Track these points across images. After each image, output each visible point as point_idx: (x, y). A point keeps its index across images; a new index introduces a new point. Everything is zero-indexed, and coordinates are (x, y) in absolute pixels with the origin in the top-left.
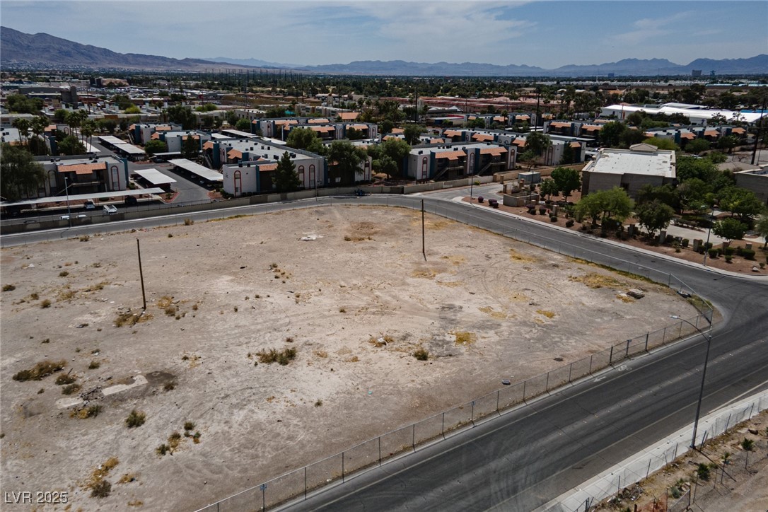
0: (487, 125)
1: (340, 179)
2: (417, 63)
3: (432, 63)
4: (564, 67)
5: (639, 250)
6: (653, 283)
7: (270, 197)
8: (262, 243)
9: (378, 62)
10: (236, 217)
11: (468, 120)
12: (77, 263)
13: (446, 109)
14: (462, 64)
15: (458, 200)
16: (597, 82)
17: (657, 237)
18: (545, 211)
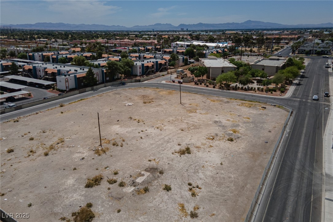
0: (138, 51)
1: (108, 78)
2: (70, 24)
3: (78, 24)
4: (135, 26)
5: (244, 93)
6: (261, 103)
7: (87, 89)
8: (111, 110)
9: (51, 23)
10: (81, 100)
11: (129, 50)
12: (29, 133)
13: (112, 45)
14: (92, 25)
15: (164, 82)
16: (152, 33)
17: (245, 88)
18: (201, 83)
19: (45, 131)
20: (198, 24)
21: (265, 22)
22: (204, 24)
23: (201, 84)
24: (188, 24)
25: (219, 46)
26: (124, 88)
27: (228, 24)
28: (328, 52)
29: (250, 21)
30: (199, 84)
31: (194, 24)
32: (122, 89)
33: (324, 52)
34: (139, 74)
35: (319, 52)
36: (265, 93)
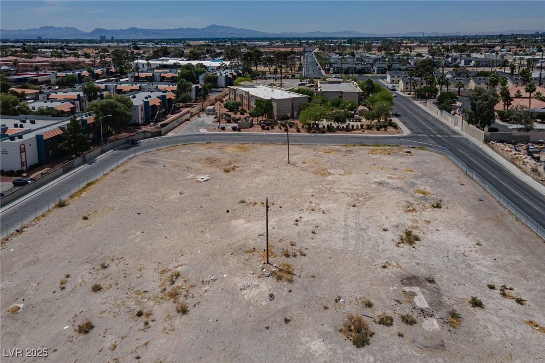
7: (76, 161)
8: (181, 194)
10: (88, 185)
11: (57, 76)
15: (204, 131)
17: (343, 127)
18: (274, 127)
19: (104, 263)
20: (130, 29)
21: (237, 28)
22: (141, 29)
23: (272, 128)
24: (110, 29)
25: (226, 65)
26: (148, 151)
27: (182, 29)
28: (368, 70)
29: (214, 25)
30: (270, 128)
31: (121, 30)
32: (145, 151)
33: (365, 70)
34: (140, 122)
35: (359, 70)
36: (375, 131)
